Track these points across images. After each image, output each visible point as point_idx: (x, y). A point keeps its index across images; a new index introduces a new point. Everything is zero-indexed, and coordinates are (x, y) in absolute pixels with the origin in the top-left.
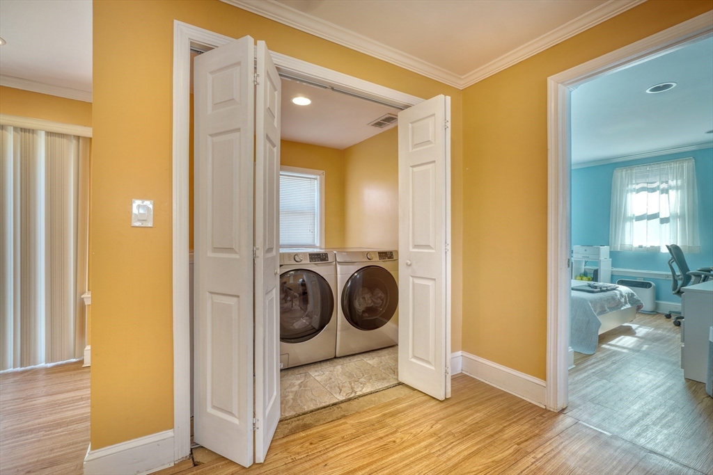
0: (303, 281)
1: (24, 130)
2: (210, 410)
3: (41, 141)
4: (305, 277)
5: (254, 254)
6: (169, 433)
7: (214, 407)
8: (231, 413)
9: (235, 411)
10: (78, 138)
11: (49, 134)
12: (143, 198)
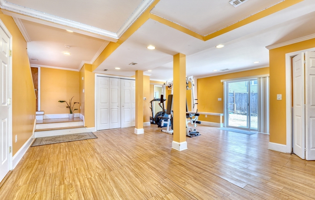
2: (296, 145)
5: (305, 106)
6: (285, 146)
8: (299, 145)
9: (301, 145)
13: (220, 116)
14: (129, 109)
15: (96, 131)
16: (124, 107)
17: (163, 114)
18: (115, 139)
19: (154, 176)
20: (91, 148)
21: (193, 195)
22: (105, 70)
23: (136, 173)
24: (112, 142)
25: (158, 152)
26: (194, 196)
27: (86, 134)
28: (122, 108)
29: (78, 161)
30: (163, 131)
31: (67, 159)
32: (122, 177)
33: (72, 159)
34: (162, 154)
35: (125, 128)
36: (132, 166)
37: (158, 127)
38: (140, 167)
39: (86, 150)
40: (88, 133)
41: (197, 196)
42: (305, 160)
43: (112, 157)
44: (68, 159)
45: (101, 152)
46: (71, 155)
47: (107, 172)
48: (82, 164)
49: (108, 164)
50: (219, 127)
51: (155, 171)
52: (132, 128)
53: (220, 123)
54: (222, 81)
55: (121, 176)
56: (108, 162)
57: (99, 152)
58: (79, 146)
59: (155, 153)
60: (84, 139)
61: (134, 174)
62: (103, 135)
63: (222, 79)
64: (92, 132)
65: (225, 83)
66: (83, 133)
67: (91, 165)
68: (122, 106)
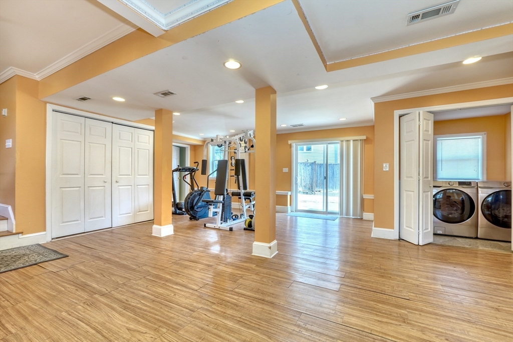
0: (463, 198)
1: (347, 141)
2: (405, 227)
3: (351, 143)
4: (463, 196)
5: (419, 178)
6: (392, 230)
7: (406, 226)
8: (411, 228)
9: (412, 227)
10: (361, 140)
11: (354, 140)
12: (386, 162)
13: (287, 196)
14: (130, 187)
15: (50, 239)
16: (118, 184)
17: (200, 195)
18: (119, 254)
19: (276, 316)
20: (70, 284)
21: (370, 332)
22: (84, 99)
23: (239, 319)
24: (118, 262)
25: (237, 267)
26: (372, 332)
27: (23, 252)
28: (114, 184)
29: (57, 328)
30: (207, 225)
31: (11, 333)
32: (218, 338)
33: (28, 327)
34: (249, 270)
35: (123, 227)
36: (214, 306)
37: (191, 219)
38: (231, 303)
39: (60, 292)
40: (28, 248)
41: (377, 331)
42: (418, 245)
43: (152, 297)
44: (13, 331)
45: (109, 290)
46: (17, 318)
47: (169, 334)
48: (79, 333)
49: (156, 315)
50: (286, 212)
51: (267, 305)
52: (138, 226)
53: (287, 206)
54: (290, 142)
55: (213, 336)
56: (152, 311)
57: (104, 290)
58: (24, 286)
59: (233, 269)
60: (28, 264)
61: (235, 321)
62: (78, 247)
63: (290, 140)
64: (39, 245)
65: (294, 145)
66: (12, 249)
67: (109, 330)
68: (114, 181)
